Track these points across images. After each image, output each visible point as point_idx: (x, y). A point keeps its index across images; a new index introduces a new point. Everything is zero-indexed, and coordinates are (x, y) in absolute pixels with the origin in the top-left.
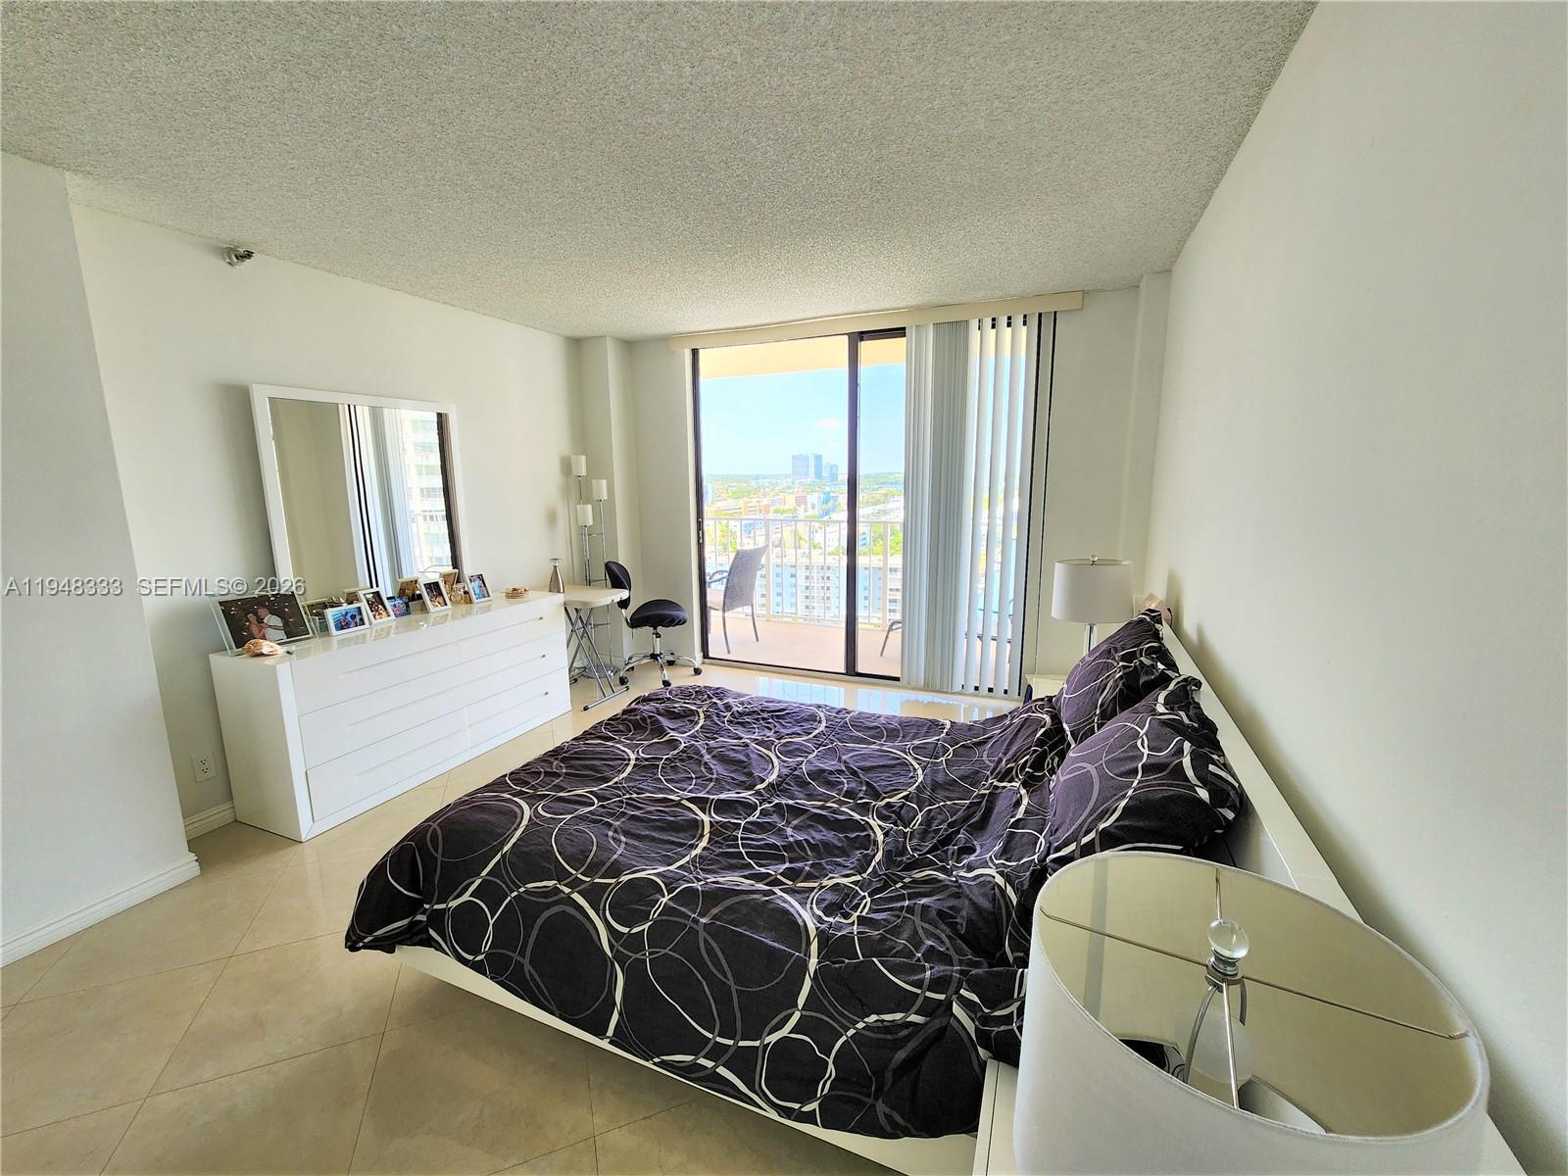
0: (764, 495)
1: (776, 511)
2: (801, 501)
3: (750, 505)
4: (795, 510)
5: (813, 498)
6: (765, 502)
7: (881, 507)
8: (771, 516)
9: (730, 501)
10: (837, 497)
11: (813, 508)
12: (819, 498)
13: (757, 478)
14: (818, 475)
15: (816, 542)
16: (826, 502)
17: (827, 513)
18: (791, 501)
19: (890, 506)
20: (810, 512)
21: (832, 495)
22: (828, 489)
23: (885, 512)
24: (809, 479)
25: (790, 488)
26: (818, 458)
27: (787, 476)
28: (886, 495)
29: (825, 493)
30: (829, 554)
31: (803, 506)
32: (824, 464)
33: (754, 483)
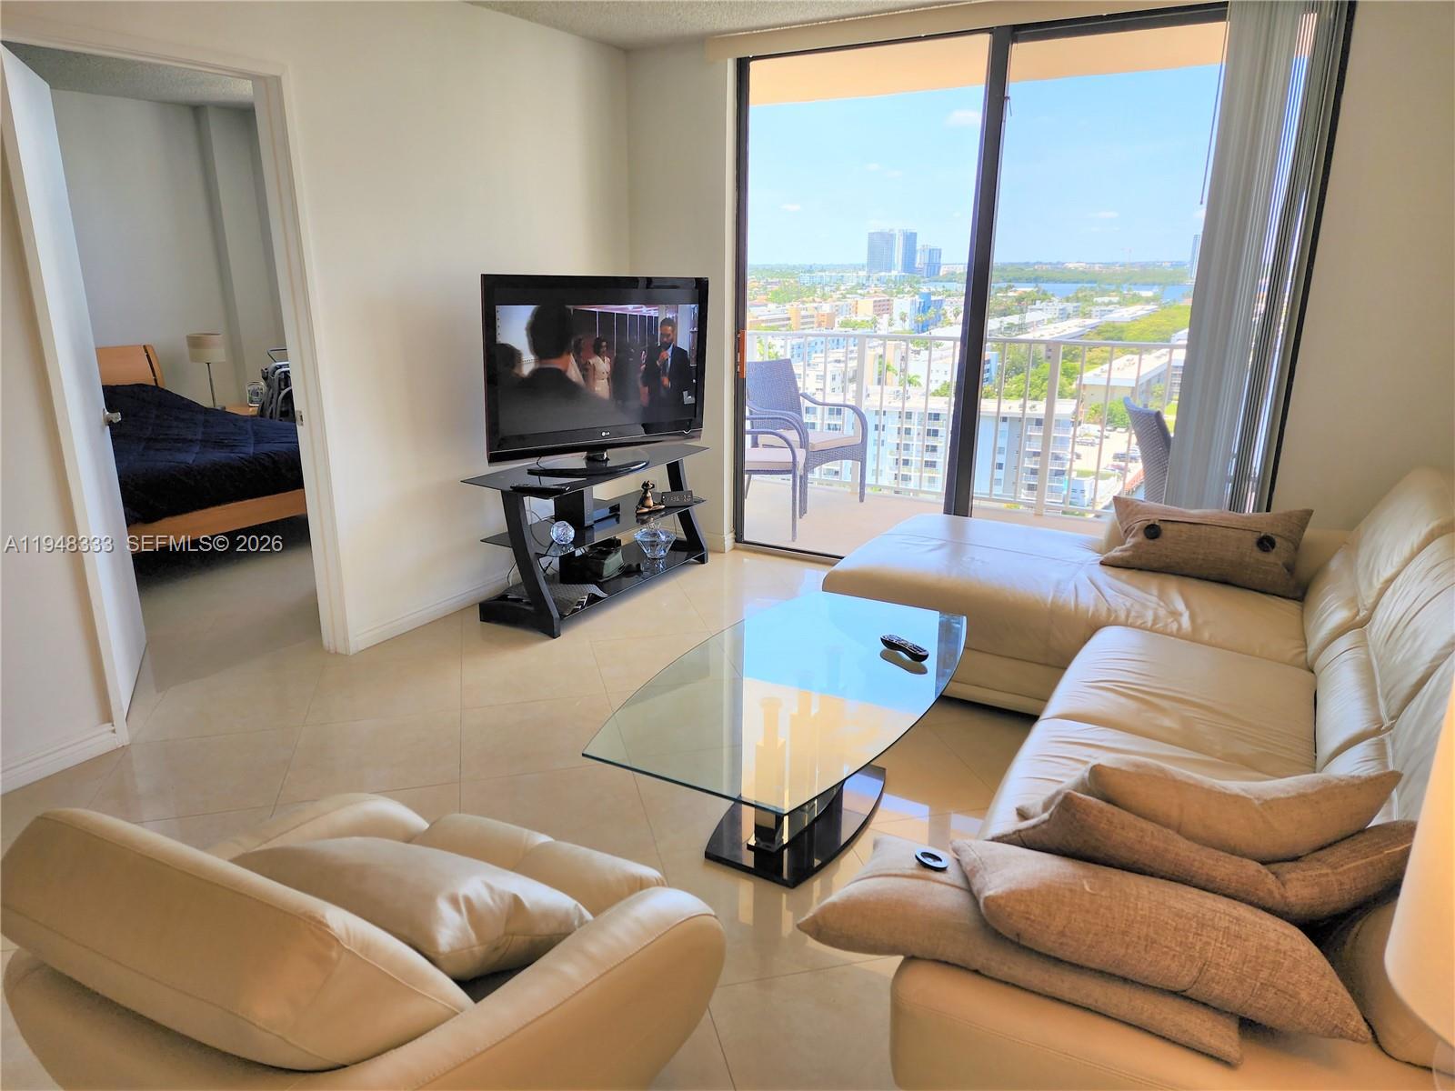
0: (824, 298)
1: (845, 324)
2: (883, 307)
3: (803, 313)
4: (875, 322)
5: (904, 304)
6: (826, 308)
7: (1015, 319)
8: (837, 330)
9: (772, 306)
10: (941, 302)
11: (903, 320)
12: (913, 303)
13: (810, 270)
14: (909, 264)
15: (911, 372)
16: (924, 308)
17: (924, 327)
18: (866, 308)
19: (1030, 317)
20: (899, 327)
21: (933, 298)
22: (924, 290)
23: (1022, 328)
24: (894, 273)
25: (863, 286)
26: (910, 239)
27: (856, 268)
28: (1020, 300)
29: (922, 295)
30: (934, 394)
31: (886, 317)
32: (919, 247)
33: (806, 278)
